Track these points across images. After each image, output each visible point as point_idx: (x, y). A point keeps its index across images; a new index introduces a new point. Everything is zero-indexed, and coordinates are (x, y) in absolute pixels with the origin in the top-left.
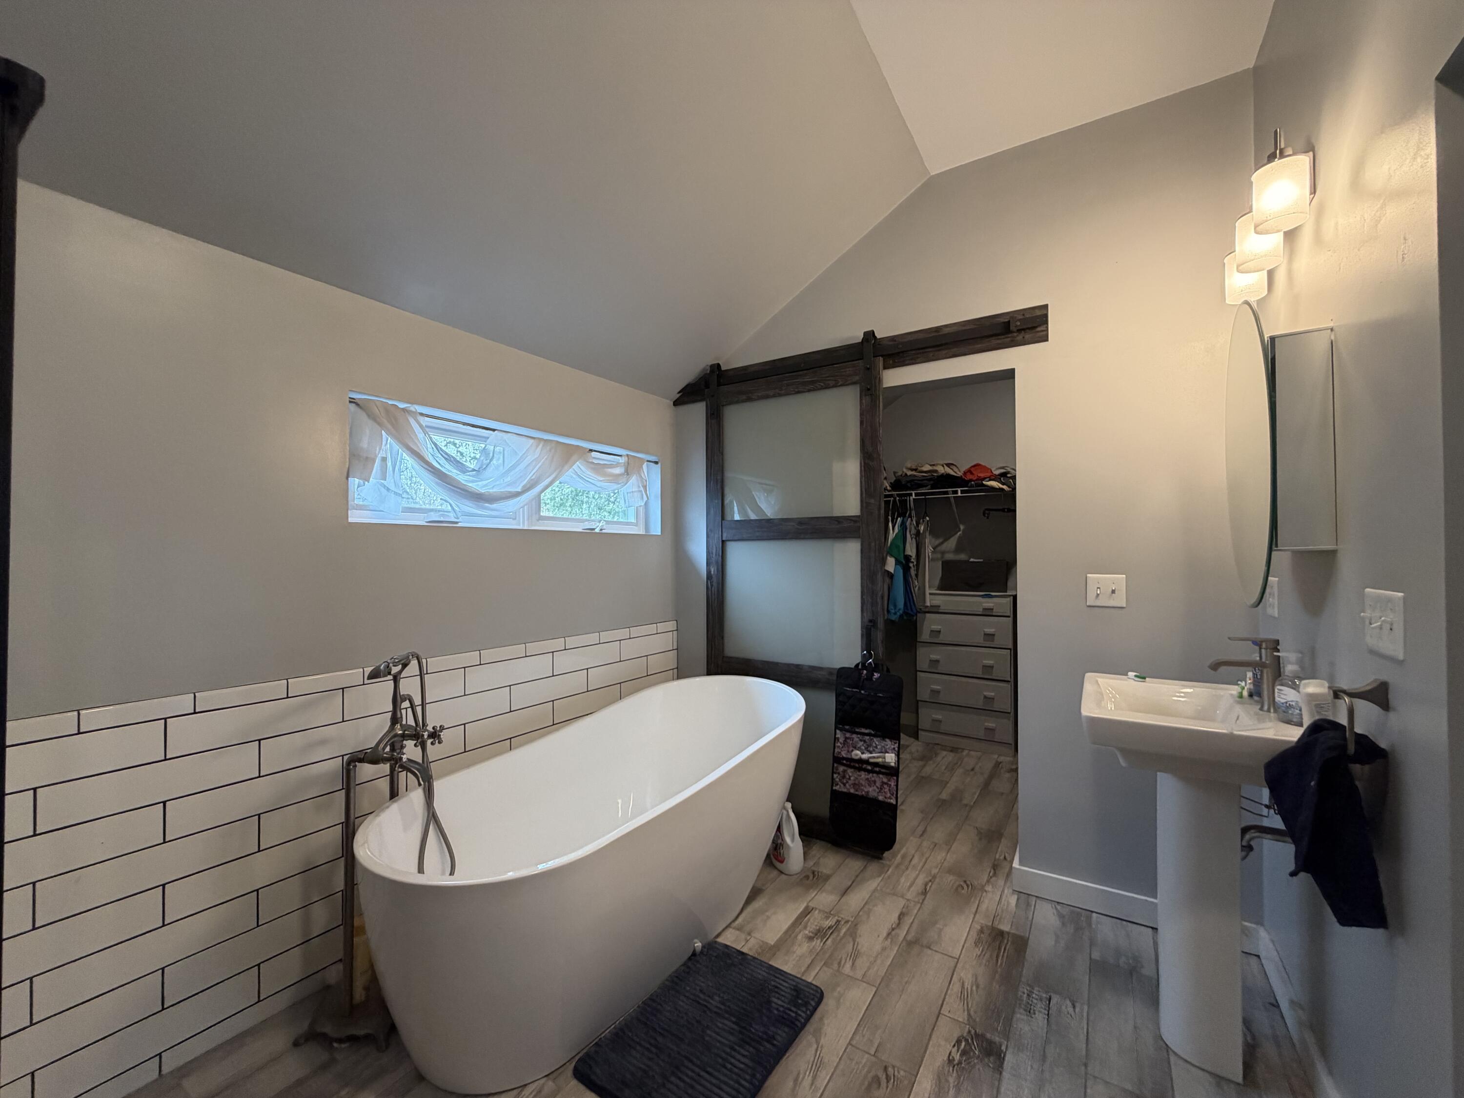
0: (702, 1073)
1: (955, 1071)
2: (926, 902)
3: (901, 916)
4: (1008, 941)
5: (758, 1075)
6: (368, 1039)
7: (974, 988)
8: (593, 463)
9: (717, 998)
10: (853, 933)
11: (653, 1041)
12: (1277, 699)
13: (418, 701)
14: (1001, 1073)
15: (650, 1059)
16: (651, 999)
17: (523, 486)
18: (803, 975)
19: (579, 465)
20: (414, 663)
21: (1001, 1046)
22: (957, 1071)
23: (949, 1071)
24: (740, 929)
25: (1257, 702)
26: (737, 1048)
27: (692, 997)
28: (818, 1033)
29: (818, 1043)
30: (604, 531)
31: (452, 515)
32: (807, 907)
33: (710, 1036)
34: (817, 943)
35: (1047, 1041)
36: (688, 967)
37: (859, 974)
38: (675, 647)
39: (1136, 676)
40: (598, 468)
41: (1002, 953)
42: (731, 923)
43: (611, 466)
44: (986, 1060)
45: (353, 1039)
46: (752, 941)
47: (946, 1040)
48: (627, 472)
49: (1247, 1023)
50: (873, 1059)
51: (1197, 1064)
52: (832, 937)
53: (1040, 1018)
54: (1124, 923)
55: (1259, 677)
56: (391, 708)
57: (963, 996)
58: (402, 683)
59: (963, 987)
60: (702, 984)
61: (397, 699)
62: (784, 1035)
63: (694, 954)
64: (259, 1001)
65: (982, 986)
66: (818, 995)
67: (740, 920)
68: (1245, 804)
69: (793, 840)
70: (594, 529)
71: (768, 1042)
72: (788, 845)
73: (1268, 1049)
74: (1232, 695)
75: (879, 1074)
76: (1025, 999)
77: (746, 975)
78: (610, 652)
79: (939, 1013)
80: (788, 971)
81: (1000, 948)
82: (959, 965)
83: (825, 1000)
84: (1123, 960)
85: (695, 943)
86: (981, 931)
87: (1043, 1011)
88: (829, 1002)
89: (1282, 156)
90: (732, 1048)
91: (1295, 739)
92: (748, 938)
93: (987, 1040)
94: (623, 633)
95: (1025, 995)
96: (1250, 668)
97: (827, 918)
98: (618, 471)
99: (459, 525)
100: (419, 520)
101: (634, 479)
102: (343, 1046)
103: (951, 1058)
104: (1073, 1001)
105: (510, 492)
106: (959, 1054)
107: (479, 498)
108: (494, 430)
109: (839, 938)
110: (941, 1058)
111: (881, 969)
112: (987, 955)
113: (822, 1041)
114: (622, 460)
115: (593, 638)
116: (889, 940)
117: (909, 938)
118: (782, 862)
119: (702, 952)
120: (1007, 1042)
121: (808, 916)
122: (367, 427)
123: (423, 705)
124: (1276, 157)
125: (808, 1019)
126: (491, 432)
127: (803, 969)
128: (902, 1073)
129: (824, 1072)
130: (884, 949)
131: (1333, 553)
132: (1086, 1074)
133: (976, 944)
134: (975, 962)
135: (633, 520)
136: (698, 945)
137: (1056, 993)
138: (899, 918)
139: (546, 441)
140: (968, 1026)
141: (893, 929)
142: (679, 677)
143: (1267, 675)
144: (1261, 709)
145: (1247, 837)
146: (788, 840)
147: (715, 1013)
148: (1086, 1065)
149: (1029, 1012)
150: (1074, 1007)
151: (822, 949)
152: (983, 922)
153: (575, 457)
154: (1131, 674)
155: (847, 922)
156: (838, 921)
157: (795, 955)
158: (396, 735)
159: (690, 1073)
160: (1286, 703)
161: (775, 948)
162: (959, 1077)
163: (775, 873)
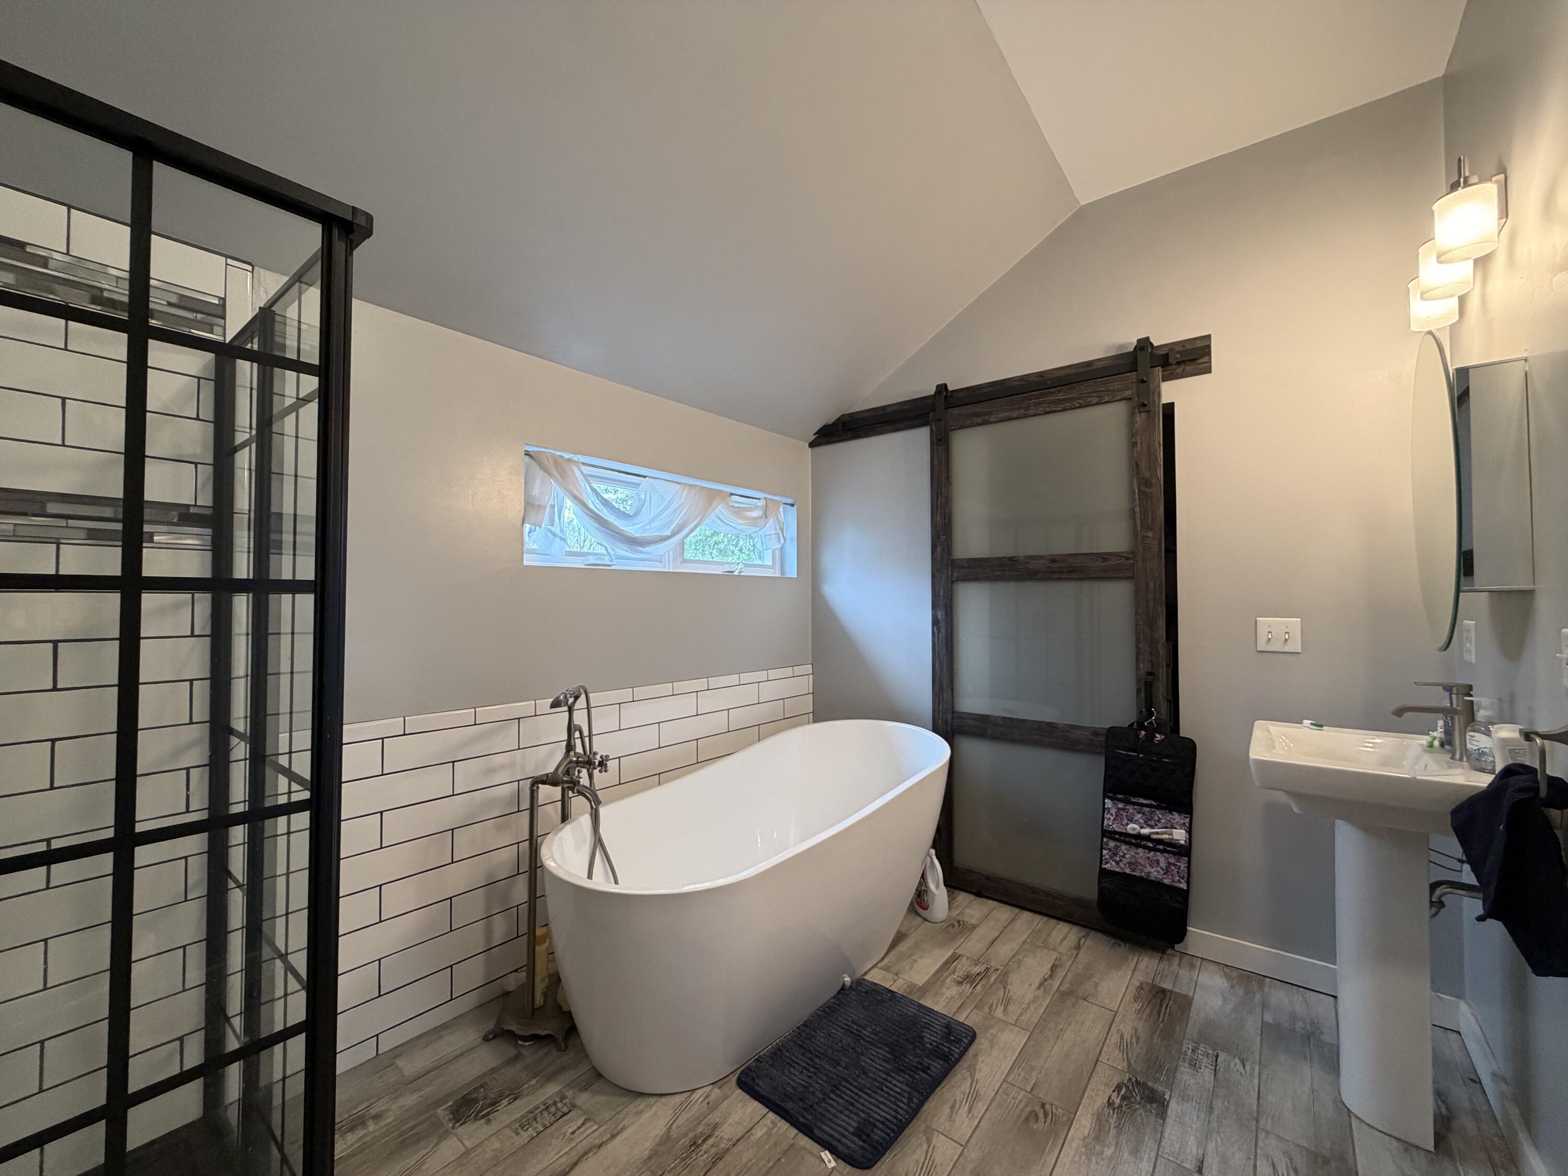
0: (861, 1093)
1: (1115, 1114)
2: (1079, 957)
3: (1054, 968)
4: (1170, 999)
5: (915, 1100)
6: (549, 1039)
7: (1134, 1040)
8: (733, 507)
9: (869, 1029)
10: (1003, 980)
11: (810, 1063)
12: (1469, 746)
13: (586, 733)
14: (1164, 1120)
15: (810, 1077)
16: (805, 1025)
17: (673, 530)
18: (954, 1015)
19: (720, 509)
20: (583, 696)
21: (1164, 1095)
22: (1118, 1114)
23: (1109, 1113)
24: (887, 969)
25: (1449, 751)
26: (893, 1074)
27: (845, 1027)
28: (972, 1070)
29: (972, 1077)
30: (742, 574)
31: (607, 558)
32: (954, 953)
33: (866, 1062)
34: (967, 988)
35: (1214, 1094)
36: (839, 999)
37: (1012, 1019)
38: (811, 691)
39: (1312, 724)
40: (738, 511)
41: (1163, 1010)
42: (877, 964)
43: (750, 510)
44: (1148, 1106)
45: (535, 1038)
46: (900, 982)
47: (1106, 1084)
48: (766, 515)
49: (1440, 1095)
50: (1029, 1095)
51: (1382, 1129)
52: (982, 983)
53: (1206, 1075)
54: (1301, 989)
55: (1450, 724)
56: (565, 737)
57: (1123, 1046)
58: (575, 713)
59: (1122, 1037)
60: (854, 1017)
61: (571, 728)
62: (938, 1066)
63: (843, 988)
64: (452, 999)
65: (1143, 1039)
66: (971, 1034)
67: (886, 961)
68: (1434, 856)
69: (937, 887)
70: (733, 572)
71: (924, 1072)
72: (932, 892)
73: (1466, 1123)
74: (1422, 745)
75: (1036, 1109)
76: (1189, 1054)
77: (897, 1011)
78: (748, 694)
79: (1097, 1060)
80: (939, 1011)
81: (1161, 1006)
82: (1117, 1019)
83: (977, 1040)
84: (1299, 1025)
85: (844, 978)
86: (1141, 987)
87: (1210, 1067)
88: (982, 1043)
89: (1466, 184)
90: (888, 1074)
91: (1486, 785)
92: (896, 978)
93: (1148, 1088)
94: (762, 675)
95: (1190, 1051)
96: (1441, 715)
97: (976, 965)
98: (756, 514)
99: (613, 567)
100: (578, 563)
101: (771, 522)
102: (527, 1044)
103: (1111, 1101)
104: (1243, 1060)
105: (661, 536)
106: (1119, 1098)
107: (633, 542)
108: (645, 477)
109: (989, 985)
110: (1101, 1101)
111: (1035, 1014)
112: (1148, 1010)
113: (977, 1076)
114: (761, 503)
115: (733, 679)
116: (1042, 990)
117: (1063, 989)
118: (926, 908)
119: (851, 988)
120: (1171, 1092)
121: (956, 962)
122: (539, 477)
123: (590, 736)
124: (1460, 186)
125: (962, 1054)
126: (643, 479)
127: (954, 1011)
128: (1060, 1110)
129: (980, 1104)
130: (1036, 998)
131: (1530, 593)
132: (1257, 1128)
133: (1136, 999)
134: (1134, 1017)
135: (770, 563)
136: (847, 979)
137: (1223, 1051)
138: (1052, 970)
139: (691, 486)
140: (1128, 1075)
141: (1045, 980)
142: (815, 721)
143: (1458, 721)
144: (1453, 758)
145: (1438, 892)
146: (932, 886)
147: (868, 1042)
148: (1257, 1122)
149: (1194, 1065)
150: (1244, 1066)
151: (972, 993)
152: (1141, 979)
153: (717, 500)
154: (1307, 722)
155: (997, 970)
156: (987, 970)
157: (945, 997)
158: (571, 762)
159: (848, 1092)
160: (1479, 749)
161: (925, 989)
162: (1119, 1119)
163: (919, 920)
